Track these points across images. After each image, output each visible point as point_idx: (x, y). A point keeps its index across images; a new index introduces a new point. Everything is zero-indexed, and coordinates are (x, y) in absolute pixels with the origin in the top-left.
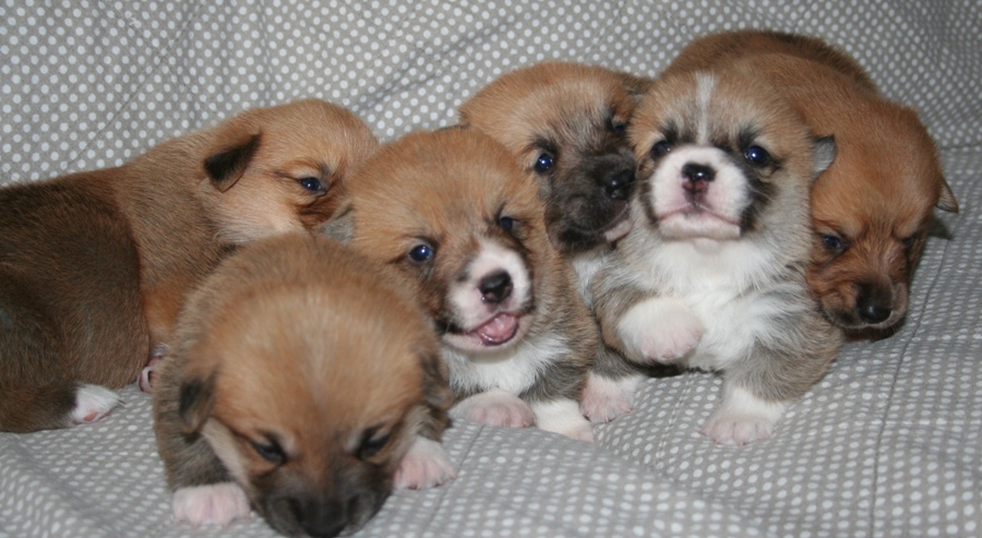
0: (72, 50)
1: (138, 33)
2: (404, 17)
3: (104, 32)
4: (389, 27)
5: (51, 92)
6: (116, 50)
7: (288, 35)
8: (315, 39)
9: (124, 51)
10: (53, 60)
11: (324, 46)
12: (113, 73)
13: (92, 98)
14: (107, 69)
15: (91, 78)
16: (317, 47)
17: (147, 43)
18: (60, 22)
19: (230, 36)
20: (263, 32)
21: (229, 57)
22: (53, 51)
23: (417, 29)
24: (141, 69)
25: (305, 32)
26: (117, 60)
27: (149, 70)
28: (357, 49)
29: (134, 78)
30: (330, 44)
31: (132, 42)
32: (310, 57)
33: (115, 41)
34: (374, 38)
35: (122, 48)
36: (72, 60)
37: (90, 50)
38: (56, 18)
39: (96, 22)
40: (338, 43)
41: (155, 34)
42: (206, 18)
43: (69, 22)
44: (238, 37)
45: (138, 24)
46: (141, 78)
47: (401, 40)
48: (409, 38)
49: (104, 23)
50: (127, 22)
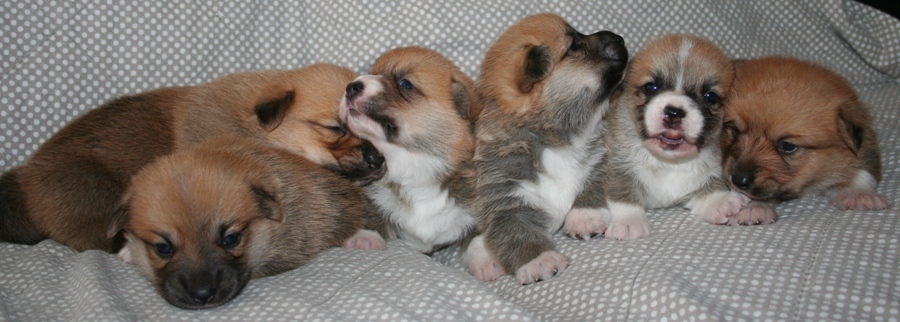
0: (177, 28)
1: (221, 20)
2: (389, 14)
3: (199, 18)
4: (379, 20)
5: (162, 52)
6: (206, 30)
7: (319, 25)
9: (211, 30)
10: (165, 33)
11: (339, 31)
12: (202, 43)
13: (188, 57)
14: (199, 41)
15: (189, 45)
16: (335, 32)
17: (227, 26)
18: (171, 11)
19: (282, 25)
20: (303, 23)
21: (280, 37)
22: (165, 28)
23: (396, 22)
24: (221, 42)
25: (329, 23)
26: (206, 35)
27: (227, 42)
28: (359, 33)
29: (216, 47)
30: (343, 30)
31: (216, 25)
32: (331, 38)
33: (205, 24)
34: (369, 26)
35: (210, 28)
36: (177, 34)
37: (189, 28)
38: (168, 9)
39: (194, 12)
40: (348, 30)
41: (232, 21)
42: (266, 13)
43: (177, 11)
44: (287, 25)
46: (221, 48)
47: (386, 28)
48: (391, 27)
49: (199, 13)
50: (214, 13)
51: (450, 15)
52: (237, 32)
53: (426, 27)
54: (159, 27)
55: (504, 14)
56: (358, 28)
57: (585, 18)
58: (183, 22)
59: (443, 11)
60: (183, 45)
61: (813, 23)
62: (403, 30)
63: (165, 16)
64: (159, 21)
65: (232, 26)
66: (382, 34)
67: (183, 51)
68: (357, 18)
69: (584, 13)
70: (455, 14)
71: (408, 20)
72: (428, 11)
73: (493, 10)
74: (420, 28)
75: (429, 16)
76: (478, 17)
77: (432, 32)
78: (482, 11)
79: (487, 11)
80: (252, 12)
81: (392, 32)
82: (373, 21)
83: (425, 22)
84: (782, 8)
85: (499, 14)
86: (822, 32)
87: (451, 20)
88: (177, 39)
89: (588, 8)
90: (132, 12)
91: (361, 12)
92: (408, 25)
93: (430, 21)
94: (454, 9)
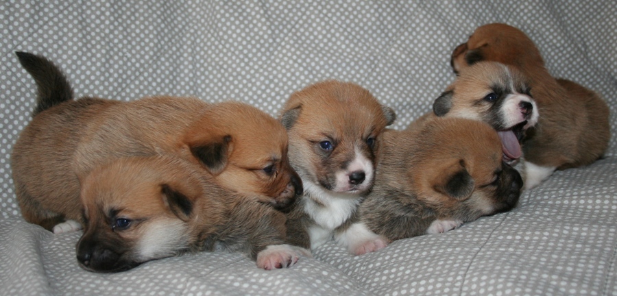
0: (94, 64)
1: (129, 60)
2: (265, 62)
3: (111, 57)
4: (256, 67)
5: (80, 83)
6: (116, 66)
7: (206, 69)
8: (219, 72)
9: (121, 67)
10: (84, 68)
11: (223, 75)
12: (113, 77)
13: (101, 88)
14: (111, 75)
15: (102, 78)
16: (219, 76)
17: (133, 65)
18: (89, 50)
19: (178, 66)
20: (194, 66)
21: (177, 76)
22: (84, 63)
23: (270, 69)
24: (129, 77)
25: (214, 68)
26: (116, 71)
27: (133, 78)
28: (240, 78)
29: (124, 81)
30: (226, 75)
31: (125, 64)
32: (216, 80)
33: (116, 62)
34: (248, 72)
35: (119, 65)
36: (93, 68)
37: (103, 65)
38: (87, 48)
39: (108, 52)
40: (231, 75)
41: (138, 61)
42: (167, 56)
43: (94, 51)
44: (182, 67)
45: (129, 55)
46: (128, 81)
47: (261, 74)
48: (266, 74)
49: (112, 53)
50: (124, 53)
51: (313, 64)
52: (142, 70)
53: (293, 74)
54: (79, 63)
55: (356, 63)
56: (239, 74)
57: (421, 67)
58: (99, 60)
59: (308, 60)
60: (97, 78)
61: (602, 80)
62: (275, 77)
63: (84, 54)
64: (80, 58)
65: (138, 65)
66: (258, 79)
67: (97, 83)
68: (238, 65)
69: (421, 64)
70: (317, 63)
71: (279, 68)
72: (295, 61)
73: (348, 60)
74: (289, 75)
75: (296, 65)
76: (335, 66)
77: (298, 78)
78: (339, 61)
79: (343, 61)
80: (155, 54)
81: (267, 78)
82: (252, 68)
83: (293, 70)
84: (578, 67)
85: (352, 64)
86: (608, 87)
87: (314, 68)
88: (93, 73)
89: (424, 60)
90: (58, 49)
91: (242, 60)
92: (279, 72)
93: (297, 70)
94: (317, 59)
